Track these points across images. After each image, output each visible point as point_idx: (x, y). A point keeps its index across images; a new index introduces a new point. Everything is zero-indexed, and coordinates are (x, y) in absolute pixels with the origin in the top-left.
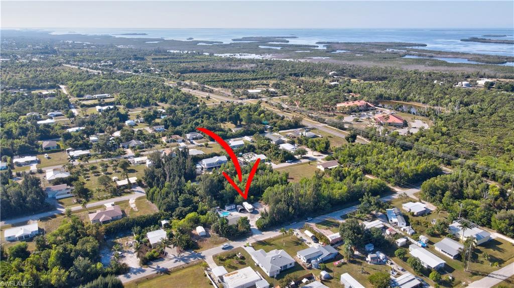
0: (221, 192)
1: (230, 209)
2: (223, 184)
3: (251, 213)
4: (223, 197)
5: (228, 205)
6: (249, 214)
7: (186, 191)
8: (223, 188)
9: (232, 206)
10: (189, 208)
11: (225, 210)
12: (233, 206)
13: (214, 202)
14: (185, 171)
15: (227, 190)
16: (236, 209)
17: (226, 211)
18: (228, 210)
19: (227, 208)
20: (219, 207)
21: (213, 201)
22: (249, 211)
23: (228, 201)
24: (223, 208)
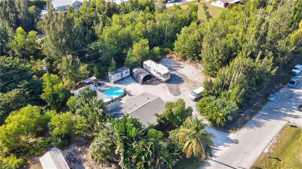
0: (92, 46)
1: (120, 78)
2: (93, 31)
3: (168, 82)
4: (99, 55)
5: (115, 71)
6: (163, 85)
7: (16, 50)
8: (94, 38)
9: (124, 72)
10: (13, 93)
11: (108, 81)
12: (126, 72)
13: (83, 68)
14: (17, 16)
15: (106, 39)
16: (133, 77)
17: (111, 84)
18: (115, 82)
19: (114, 77)
20: (94, 78)
21: (79, 66)
22: (163, 79)
23: (113, 62)
24: (103, 77)
